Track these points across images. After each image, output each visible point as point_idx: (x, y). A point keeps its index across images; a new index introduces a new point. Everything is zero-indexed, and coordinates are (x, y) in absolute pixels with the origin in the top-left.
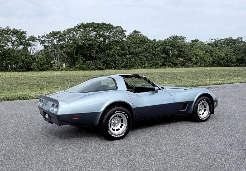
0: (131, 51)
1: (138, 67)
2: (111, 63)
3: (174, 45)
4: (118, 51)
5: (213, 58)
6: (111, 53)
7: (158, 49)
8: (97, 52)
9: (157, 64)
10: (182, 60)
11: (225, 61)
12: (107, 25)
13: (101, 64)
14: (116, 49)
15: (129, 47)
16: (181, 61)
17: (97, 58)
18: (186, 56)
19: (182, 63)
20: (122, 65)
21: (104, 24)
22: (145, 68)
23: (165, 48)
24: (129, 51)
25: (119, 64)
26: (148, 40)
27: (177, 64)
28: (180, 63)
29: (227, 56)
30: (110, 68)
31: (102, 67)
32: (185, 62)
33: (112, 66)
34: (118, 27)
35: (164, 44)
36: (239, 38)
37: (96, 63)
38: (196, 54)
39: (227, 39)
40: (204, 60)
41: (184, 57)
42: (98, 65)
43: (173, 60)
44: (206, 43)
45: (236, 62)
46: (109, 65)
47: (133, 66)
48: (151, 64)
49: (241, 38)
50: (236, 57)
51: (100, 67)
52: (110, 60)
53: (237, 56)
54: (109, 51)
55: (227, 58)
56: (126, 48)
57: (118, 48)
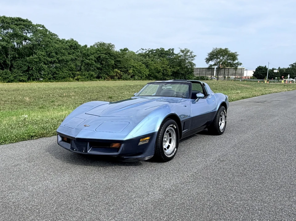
0: (60, 59)
1: (69, 79)
2: (36, 74)
3: (109, 54)
4: (43, 57)
5: (150, 71)
6: (34, 59)
7: (92, 57)
8: (14, 58)
9: (92, 75)
10: (119, 71)
11: (161, 74)
12: (24, 21)
13: (22, 74)
14: (41, 54)
15: (56, 53)
16: (118, 73)
17: (15, 65)
18: (123, 67)
19: (119, 75)
20: (50, 76)
21: (19, 19)
22: (78, 80)
23: (99, 57)
24: (58, 59)
25: (46, 75)
26: (80, 45)
27: (113, 76)
28: (117, 75)
29: (163, 69)
30: (34, 80)
31: (24, 79)
32: (122, 74)
33: (37, 78)
34: (39, 26)
35: (98, 52)
36: (170, 49)
37: (14, 72)
38: (132, 66)
39: (159, 49)
40: (140, 73)
41: (121, 68)
42: (17, 75)
43: (109, 71)
44: (137, 53)
45: (172, 75)
46: (33, 75)
47: (64, 78)
48: (84, 75)
49: (173, 50)
50: (171, 71)
51: (21, 78)
52: (34, 69)
53: (173, 69)
54: (31, 57)
55: (163, 71)
56: (54, 54)
57: (43, 53)
